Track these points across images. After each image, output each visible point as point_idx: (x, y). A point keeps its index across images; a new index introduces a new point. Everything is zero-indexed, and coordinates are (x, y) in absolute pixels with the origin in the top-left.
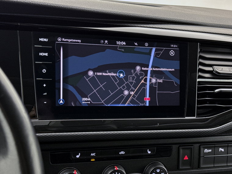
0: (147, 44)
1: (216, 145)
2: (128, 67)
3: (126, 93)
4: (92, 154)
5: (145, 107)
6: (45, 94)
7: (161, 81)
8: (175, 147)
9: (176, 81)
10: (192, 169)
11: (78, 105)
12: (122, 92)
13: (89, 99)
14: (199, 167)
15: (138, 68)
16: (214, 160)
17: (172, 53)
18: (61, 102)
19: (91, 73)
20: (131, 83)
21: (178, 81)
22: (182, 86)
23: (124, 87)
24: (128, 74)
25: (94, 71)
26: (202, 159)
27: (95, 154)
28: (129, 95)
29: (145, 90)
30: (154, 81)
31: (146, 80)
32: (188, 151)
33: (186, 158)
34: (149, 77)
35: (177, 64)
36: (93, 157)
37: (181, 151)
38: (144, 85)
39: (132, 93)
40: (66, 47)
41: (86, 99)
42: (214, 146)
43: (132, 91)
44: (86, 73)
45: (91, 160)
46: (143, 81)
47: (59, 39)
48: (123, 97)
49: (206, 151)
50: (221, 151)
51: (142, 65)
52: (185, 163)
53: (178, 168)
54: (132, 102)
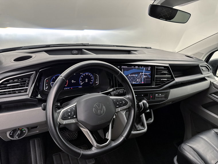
0: (143, 67)
1: (159, 93)
2: (138, 73)
3: (138, 80)
5: (142, 84)
7: (146, 77)
8: (149, 94)
9: (150, 76)
12: (137, 80)
14: (154, 99)
15: (141, 73)
16: (158, 97)
17: (149, 69)
19: (129, 75)
20: (139, 77)
21: (150, 77)
22: (151, 78)
24: (138, 75)
25: (130, 74)
26: (155, 97)
28: (138, 81)
29: (142, 79)
30: (144, 77)
31: (142, 77)
32: (152, 95)
34: (143, 76)
35: (150, 72)
38: (142, 78)
39: (139, 80)
40: (124, 68)
44: (128, 75)
47: (122, 67)
49: (157, 95)
50: (160, 95)
51: (142, 73)
52: (151, 98)
53: (149, 100)
54: (139, 82)
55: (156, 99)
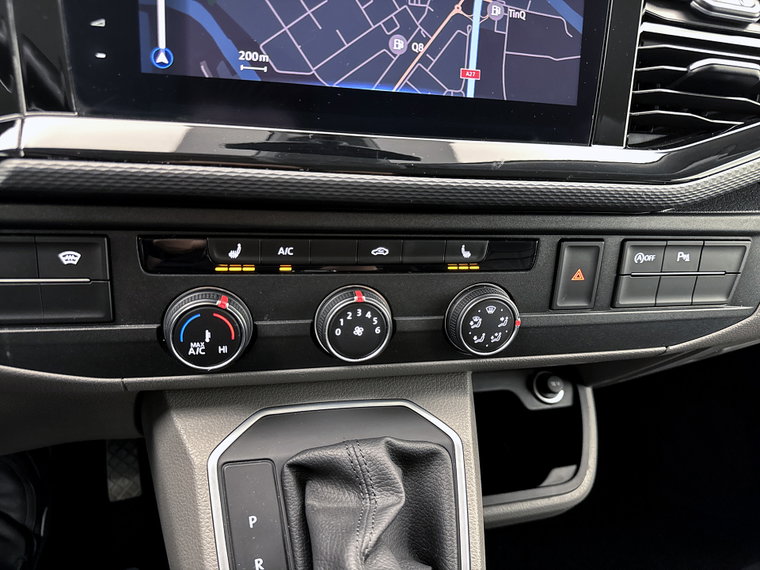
1: (670, 243)
3: (398, 45)
4: (281, 251)
6: (101, 23)
7: (520, 14)
8: (547, 243)
10: (593, 309)
11: (224, 74)
12: (384, 41)
13: (265, 58)
14: (613, 304)
16: (658, 286)
18: (162, 58)
20: (418, 11)
21: (577, 21)
22: (590, 41)
23: (390, 25)
26: (624, 280)
27: (291, 251)
28: (409, 55)
29: (462, 43)
30: (496, 12)
31: (468, 7)
32: (586, 257)
33: (579, 276)
36: (285, 260)
37: (566, 254)
38: (463, 22)
39: (420, 49)
41: (252, 56)
42: (664, 243)
43: (420, 39)
45: (281, 269)
46: (458, 10)
48: (386, 59)
49: (640, 257)
50: (681, 259)
52: (573, 291)
53: (551, 306)
54: (416, 78)
55: (635, 307)
